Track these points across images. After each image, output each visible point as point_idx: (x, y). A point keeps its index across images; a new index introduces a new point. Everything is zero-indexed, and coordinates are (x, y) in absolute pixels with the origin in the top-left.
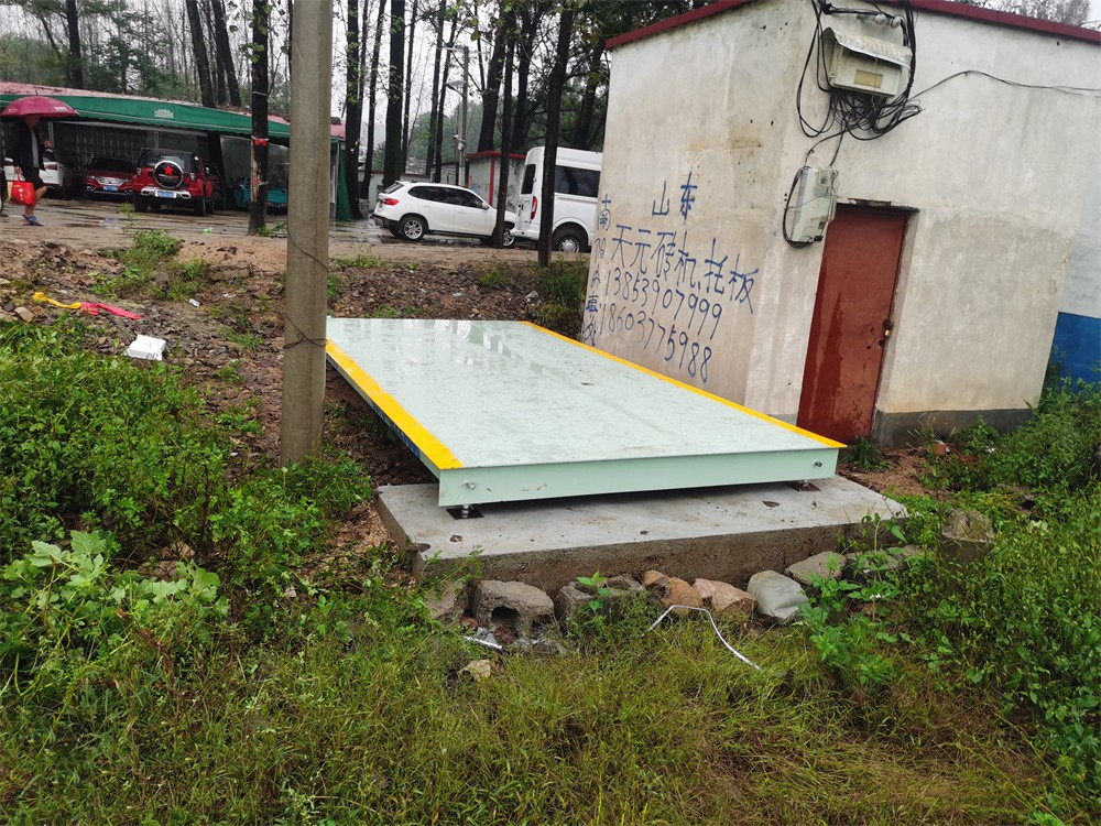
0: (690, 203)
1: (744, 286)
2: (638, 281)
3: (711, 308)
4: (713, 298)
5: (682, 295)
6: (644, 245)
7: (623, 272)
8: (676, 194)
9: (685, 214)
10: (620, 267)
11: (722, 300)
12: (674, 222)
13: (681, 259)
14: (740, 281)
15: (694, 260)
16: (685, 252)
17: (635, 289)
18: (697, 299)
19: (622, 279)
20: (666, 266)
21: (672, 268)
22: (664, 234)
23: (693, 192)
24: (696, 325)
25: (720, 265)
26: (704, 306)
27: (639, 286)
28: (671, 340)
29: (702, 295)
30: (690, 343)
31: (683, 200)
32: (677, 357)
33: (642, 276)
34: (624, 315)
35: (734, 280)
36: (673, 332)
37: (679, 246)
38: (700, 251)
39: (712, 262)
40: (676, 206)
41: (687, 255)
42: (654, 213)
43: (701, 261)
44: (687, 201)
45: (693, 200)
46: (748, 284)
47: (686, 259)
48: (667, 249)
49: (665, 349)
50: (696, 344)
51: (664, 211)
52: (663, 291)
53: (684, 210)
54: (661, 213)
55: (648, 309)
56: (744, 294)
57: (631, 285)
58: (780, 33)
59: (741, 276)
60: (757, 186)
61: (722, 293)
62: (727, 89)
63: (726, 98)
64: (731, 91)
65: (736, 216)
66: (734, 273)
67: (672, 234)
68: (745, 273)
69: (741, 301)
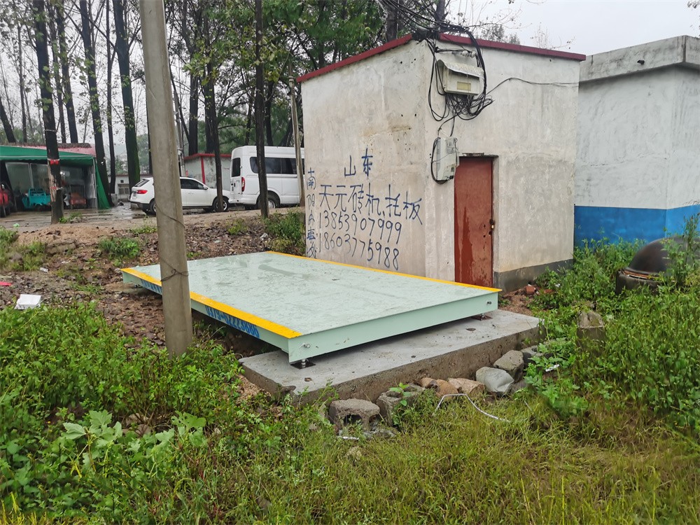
0: (369, 166)
1: (414, 209)
2: (341, 216)
3: (394, 226)
4: (394, 219)
5: (374, 221)
6: (342, 195)
7: (330, 212)
8: (359, 163)
9: (367, 173)
10: (328, 210)
11: (401, 220)
12: (361, 178)
13: (369, 200)
14: (410, 207)
15: (378, 199)
16: (371, 195)
17: (340, 222)
18: (384, 222)
19: (330, 217)
20: (359, 205)
21: (364, 206)
22: (355, 186)
23: (370, 160)
24: (385, 236)
25: (396, 200)
26: (389, 225)
27: (343, 219)
28: (369, 248)
29: (387, 218)
30: (383, 248)
31: (364, 165)
32: (376, 257)
33: (343, 213)
34: (335, 238)
35: (406, 207)
36: (370, 243)
37: (366, 192)
38: (381, 193)
39: (390, 199)
40: (360, 169)
41: (372, 196)
42: (346, 175)
43: (382, 199)
44: (367, 166)
45: (371, 164)
46: (416, 208)
47: (372, 199)
48: (359, 195)
49: (367, 254)
50: (388, 248)
51: (353, 172)
52: (359, 220)
53: (366, 170)
54: (351, 174)
55: (351, 232)
56: (414, 214)
57: (337, 220)
58: (412, 65)
59: (411, 204)
60: (412, 152)
61: (400, 215)
62: (383, 99)
63: (383, 103)
64: (386, 100)
65: (401, 170)
66: (406, 203)
67: (360, 186)
68: (413, 202)
69: (413, 219)
